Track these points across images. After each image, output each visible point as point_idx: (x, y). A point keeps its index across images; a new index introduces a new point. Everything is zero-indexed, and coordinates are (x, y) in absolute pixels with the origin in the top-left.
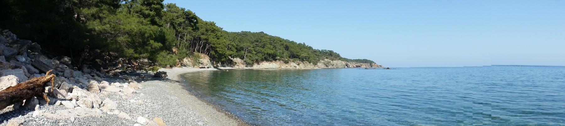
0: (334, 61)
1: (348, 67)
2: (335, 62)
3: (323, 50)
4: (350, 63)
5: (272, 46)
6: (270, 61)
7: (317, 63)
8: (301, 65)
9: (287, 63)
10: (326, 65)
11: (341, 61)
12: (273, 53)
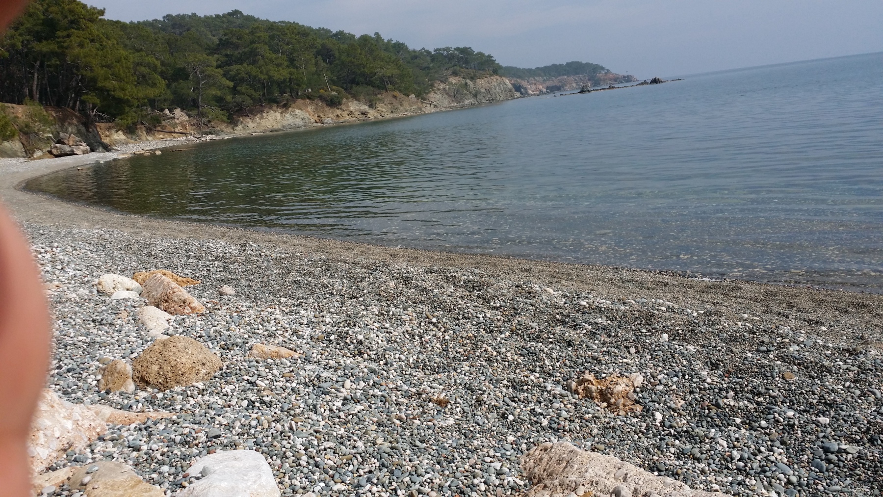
0: (478, 81)
1: (521, 93)
2: (482, 83)
3: (440, 50)
4: (528, 82)
5: (282, 53)
6: (282, 104)
7: (428, 93)
8: (380, 106)
9: (335, 104)
10: (456, 95)
11: (501, 76)
12: (288, 76)
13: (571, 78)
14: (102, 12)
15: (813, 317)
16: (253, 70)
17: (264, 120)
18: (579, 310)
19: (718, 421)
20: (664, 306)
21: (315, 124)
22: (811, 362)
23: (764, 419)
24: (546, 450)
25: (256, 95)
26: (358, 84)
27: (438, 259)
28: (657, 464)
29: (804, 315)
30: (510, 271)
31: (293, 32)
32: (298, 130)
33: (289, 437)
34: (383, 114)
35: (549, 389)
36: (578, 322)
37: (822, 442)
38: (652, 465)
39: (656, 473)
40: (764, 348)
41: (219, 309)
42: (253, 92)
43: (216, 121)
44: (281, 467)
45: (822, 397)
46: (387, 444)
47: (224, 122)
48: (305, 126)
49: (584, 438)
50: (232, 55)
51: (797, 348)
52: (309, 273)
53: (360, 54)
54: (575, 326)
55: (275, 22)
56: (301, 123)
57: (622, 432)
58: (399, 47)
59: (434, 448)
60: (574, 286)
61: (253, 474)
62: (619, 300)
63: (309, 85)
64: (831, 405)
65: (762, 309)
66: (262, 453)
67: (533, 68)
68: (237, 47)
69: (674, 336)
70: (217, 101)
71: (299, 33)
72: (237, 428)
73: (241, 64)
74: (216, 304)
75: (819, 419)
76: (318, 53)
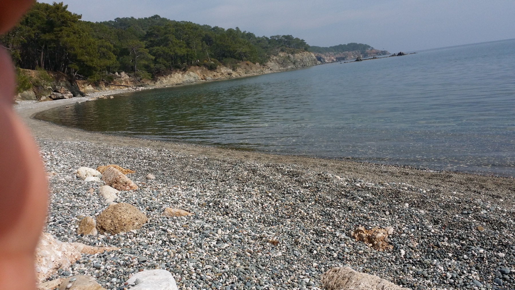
0: (296, 55)
1: (321, 62)
2: (298, 56)
3: (273, 37)
4: (325, 55)
5: (182, 39)
6: (183, 69)
7: (267, 62)
8: (239, 70)
9: (213, 68)
10: (283, 63)
11: (309, 52)
12: (186, 53)
13: (351, 52)
14: (80, 17)
15: (495, 193)
16: (166, 49)
17: (172, 78)
18: (356, 189)
19: (438, 255)
20: (406, 186)
21: (202, 81)
22: (494, 220)
23: (466, 254)
24: (336, 271)
25: (168, 64)
26: (226, 57)
27: (272, 159)
28: (402, 280)
29: (490, 193)
30: (315, 166)
31: (189, 27)
32: (192, 84)
33: (186, 262)
34: (240, 74)
35: (338, 235)
36: (355, 196)
37: (500, 268)
38: (399, 281)
39: (401, 286)
40: (466, 212)
41: (146, 188)
42: (166, 62)
43: (145, 79)
44: (181, 279)
45: (500, 241)
46: (242, 267)
47: (150, 79)
48: (195, 81)
49: (359, 265)
50: (154, 41)
51: (486, 212)
52: (198, 167)
53: (228, 40)
54: (353, 198)
55: (178, 22)
56: (193, 80)
57: (381, 261)
58: (250, 36)
59: (270, 269)
60: (352, 175)
61: (165, 283)
62: (379, 183)
63: (198, 58)
64: (506, 246)
65: (465, 189)
66: (170, 271)
67: (328, 47)
68: (157, 36)
69: (412, 204)
70: (145, 68)
71: (192, 28)
72: (156, 257)
73: (159, 46)
74: (144, 184)
75: (498, 254)
76: (203, 39)
